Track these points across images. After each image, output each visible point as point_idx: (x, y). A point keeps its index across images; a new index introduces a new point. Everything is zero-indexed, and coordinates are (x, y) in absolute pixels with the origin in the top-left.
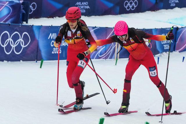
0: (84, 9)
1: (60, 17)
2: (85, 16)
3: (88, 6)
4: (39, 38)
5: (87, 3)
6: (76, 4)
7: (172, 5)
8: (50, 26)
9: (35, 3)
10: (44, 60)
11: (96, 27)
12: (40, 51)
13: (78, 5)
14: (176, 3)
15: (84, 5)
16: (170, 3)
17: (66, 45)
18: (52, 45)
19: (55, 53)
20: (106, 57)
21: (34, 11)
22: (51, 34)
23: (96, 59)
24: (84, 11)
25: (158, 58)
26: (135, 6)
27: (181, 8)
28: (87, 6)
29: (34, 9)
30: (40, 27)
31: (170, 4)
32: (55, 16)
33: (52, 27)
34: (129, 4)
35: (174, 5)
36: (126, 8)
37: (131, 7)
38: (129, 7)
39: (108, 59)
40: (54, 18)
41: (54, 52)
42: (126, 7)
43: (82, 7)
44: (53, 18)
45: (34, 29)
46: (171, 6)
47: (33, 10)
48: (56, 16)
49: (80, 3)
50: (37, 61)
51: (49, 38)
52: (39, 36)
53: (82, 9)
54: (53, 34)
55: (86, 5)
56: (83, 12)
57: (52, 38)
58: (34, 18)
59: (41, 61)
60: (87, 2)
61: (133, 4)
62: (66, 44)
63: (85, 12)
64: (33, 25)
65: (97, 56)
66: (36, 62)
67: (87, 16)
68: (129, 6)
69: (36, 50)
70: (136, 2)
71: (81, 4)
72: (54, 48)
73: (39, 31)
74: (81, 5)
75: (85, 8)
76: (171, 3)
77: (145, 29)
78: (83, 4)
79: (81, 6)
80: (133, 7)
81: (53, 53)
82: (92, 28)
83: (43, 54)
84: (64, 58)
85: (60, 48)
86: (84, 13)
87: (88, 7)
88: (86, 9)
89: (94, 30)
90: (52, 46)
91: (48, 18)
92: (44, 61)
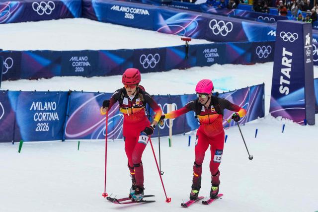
0: (82, 67)
1: (47, 78)
2: (84, 76)
3: (88, 63)
4: (16, 109)
5: (86, 59)
6: (70, 60)
8: (32, 92)
9: (11, 58)
10: (24, 141)
11: (99, 93)
12: (18, 127)
13: (74, 61)
14: (215, 58)
15: (83, 61)
16: (206, 57)
17: (56, 119)
18: (36, 119)
19: (40, 130)
20: (113, 136)
21: (9, 69)
22: (34, 103)
23: (98, 139)
24: (82, 70)
25: (190, 138)
26: (156, 63)
27: (223, 65)
28: (86, 62)
29: (9, 67)
30: (18, 93)
31: (206, 59)
32: (40, 78)
33: (35, 93)
34: (147, 59)
35: (213, 60)
36: (142, 65)
37: (149, 63)
38: (146, 64)
39: (117, 139)
40: (39, 79)
41: (38, 129)
42: (143, 64)
43: (79, 64)
44: (37, 79)
45: (10, 95)
46: (208, 61)
47: (8, 68)
48: (42, 77)
49: (77, 57)
50: (15, 143)
51: (31, 109)
52: (16, 107)
53: (80, 67)
54: (37, 102)
55: (85, 61)
56: (80, 71)
57: (35, 109)
58: (9, 80)
59: (19, 143)
60: (86, 57)
61: (153, 59)
62: (56, 118)
63: (83, 71)
64: (8, 90)
65: (100, 135)
66: (13, 144)
67: (87, 77)
68: (146, 62)
69: (13, 126)
70: (157, 56)
71: (78, 59)
72: (39, 124)
73: (17, 101)
74: (78, 62)
75: (84, 65)
76: (208, 57)
77: (170, 96)
78: (80, 59)
80: (153, 64)
81: (37, 130)
82: (93, 94)
83: (23, 132)
84: (53, 138)
85: (48, 124)
86: (82, 72)
87: (88, 64)
88: (85, 67)
89: (97, 97)
90: (36, 120)
91: (30, 79)
92: (24, 143)
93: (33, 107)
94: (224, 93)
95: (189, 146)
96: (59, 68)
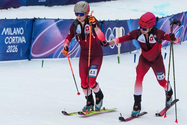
1: (15, 8)
2: (46, 5)
8: (3, 19)
11: (58, 19)
17: (24, 42)
18: (7, 42)
19: (11, 52)
20: (71, 56)
22: (4, 29)
23: (59, 58)
25: (135, 55)
32: (10, 7)
33: (6, 20)
39: (74, 58)
40: (8, 9)
41: (9, 50)
44: (7, 9)
48: (11, 7)
51: (2, 34)
54: (7, 28)
57: (6, 34)
62: (23, 41)
65: (60, 55)
67: (49, 6)
72: (9, 46)
77: (118, 21)
81: (7, 51)
82: (54, 20)
84: (21, 58)
85: (17, 46)
86: (44, 2)
89: (57, 24)
90: (6, 43)
91: (1, 9)
93: (4, 32)
94: (163, 18)
95: (135, 62)
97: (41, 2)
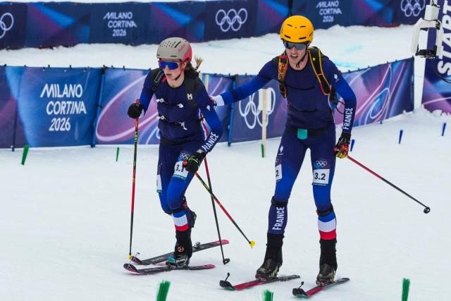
0: (123, 28)
1: (67, 46)
2: (126, 43)
3: (133, 22)
4: (18, 96)
5: (130, 15)
6: (105, 18)
7: (326, 20)
8: (44, 68)
9: (9, 14)
10: (31, 147)
12: (22, 124)
13: (110, 19)
14: (335, 16)
15: (124, 19)
16: (321, 14)
17: (82, 112)
18: (50, 111)
19: (57, 130)
21: (7, 32)
22: (46, 86)
23: (150, 143)
24: (124, 33)
26: (241, 23)
28: (129, 20)
29: (7, 27)
30: (21, 70)
31: (322, 17)
32: (57, 45)
33: (49, 69)
34: (226, 17)
35: (332, 19)
36: (219, 26)
37: (231, 24)
38: (226, 25)
40: (54, 48)
41: (54, 127)
42: (221, 24)
43: (119, 24)
44: (51, 48)
45: (9, 73)
46: (324, 21)
47: (5, 29)
48: (59, 45)
49: (115, 14)
50: (15, 149)
51: (42, 96)
52: (19, 92)
53: (119, 28)
54: (52, 85)
55: (127, 19)
56: (121, 35)
57: (48, 95)
58: (7, 49)
59: (23, 149)
60: (130, 13)
61: (237, 17)
62: (81, 110)
63: (124, 35)
64: (5, 65)
65: (152, 137)
66: (13, 150)
67: (132, 45)
68: (226, 22)
69: (13, 122)
70: (243, 12)
71: (117, 16)
72: (55, 119)
73: (20, 80)
74: (117, 20)
75: (126, 26)
76: (324, 15)
78: (120, 16)
79: (115, 21)
80: (236, 25)
81: (51, 129)
82: (142, 72)
83: (29, 132)
84: (76, 141)
85: (69, 119)
86: (123, 37)
87: (132, 24)
88: (128, 29)
90: (49, 113)
91: (40, 48)
92: (30, 149)
93: (46, 92)
94: (350, 72)
96: (86, 30)
97: (116, 37)
